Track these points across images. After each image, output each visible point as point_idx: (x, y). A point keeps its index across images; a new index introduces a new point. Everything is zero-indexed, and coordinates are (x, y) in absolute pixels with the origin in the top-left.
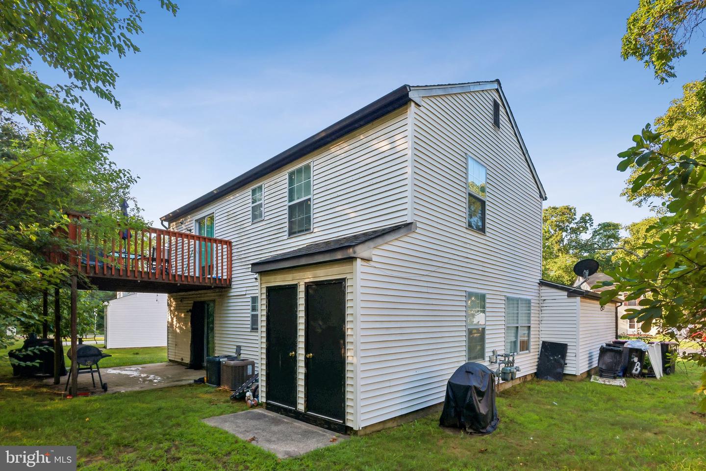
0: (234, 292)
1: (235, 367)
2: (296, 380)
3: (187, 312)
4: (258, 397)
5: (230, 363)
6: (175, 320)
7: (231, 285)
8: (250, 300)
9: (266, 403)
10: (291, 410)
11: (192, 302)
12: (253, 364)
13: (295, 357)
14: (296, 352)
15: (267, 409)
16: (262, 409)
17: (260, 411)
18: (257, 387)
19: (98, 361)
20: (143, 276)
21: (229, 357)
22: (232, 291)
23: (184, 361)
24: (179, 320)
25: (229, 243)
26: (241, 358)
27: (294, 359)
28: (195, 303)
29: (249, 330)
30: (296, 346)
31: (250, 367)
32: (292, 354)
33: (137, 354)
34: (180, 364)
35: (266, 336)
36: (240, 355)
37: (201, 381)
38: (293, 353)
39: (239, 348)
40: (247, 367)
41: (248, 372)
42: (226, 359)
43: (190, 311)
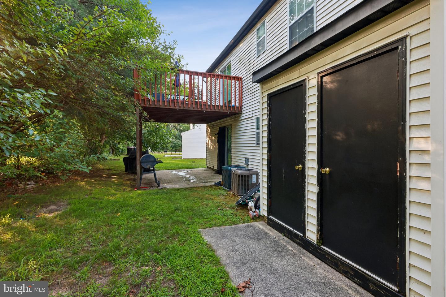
0: (244, 116)
1: (241, 176)
2: (304, 200)
3: (216, 134)
4: (259, 209)
5: (238, 172)
6: (210, 141)
7: (241, 111)
8: (255, 120)
9: (268, 218)
10: (298, 235)
11: (219, 128)
12: (257, 174)
13: (303, 171)
14: (304, 165)
15: (269, 224)
16: (263, 222)
17: (261, 227)
18: (259, 198)
19: (154, 165)
20: (180, 106)
21: (239, 167)
22: (243, 115)
23: (214, 168)
24: (212, 141)
25: (240, 79)
26: (249, 168)
27: (302, 174)
28: (220, 128)
29: (255, 145)
30: (304, 157)
31: (254, 177)
32: (299, 168)
33: (194, 162)
34: (212, 169)
35: (268, 147)
36: (248, 165)
37: (219, 184)
38: (300, 166)
39: (247, 159)
40: (252, 176)
41: (253, 181)
42: (237, 168)
43: (217, 134)
